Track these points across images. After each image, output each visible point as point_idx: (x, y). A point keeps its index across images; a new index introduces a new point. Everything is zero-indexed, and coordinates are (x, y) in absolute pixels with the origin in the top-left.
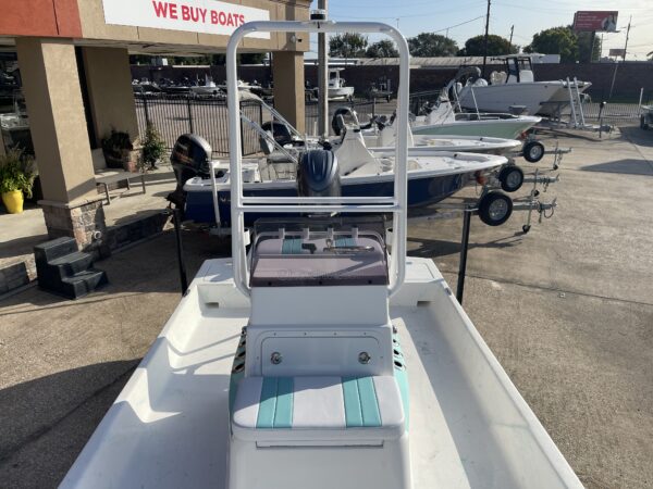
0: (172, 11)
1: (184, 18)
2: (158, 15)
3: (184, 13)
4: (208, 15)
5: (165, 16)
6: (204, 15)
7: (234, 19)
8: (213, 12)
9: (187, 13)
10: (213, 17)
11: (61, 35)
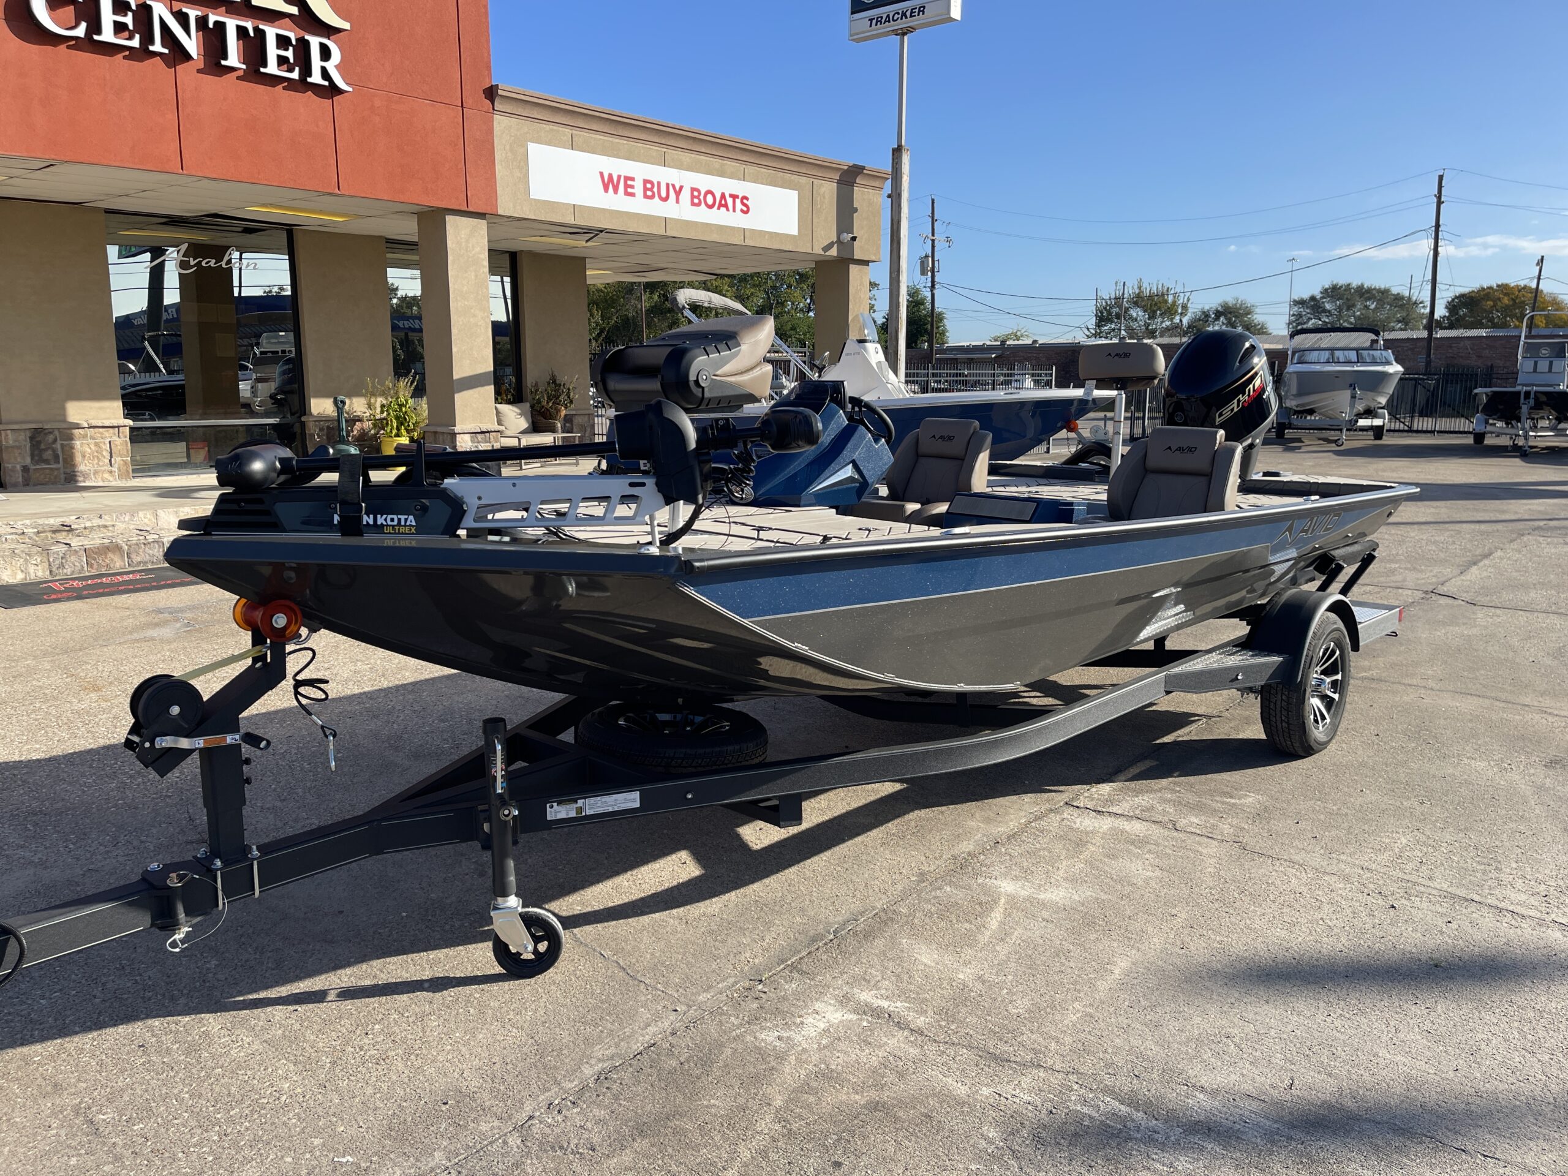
0: (627, 186)
1: (646, 196)
2: (606, 190)
3: (645, 189)
4: (686, 195)
5: (616, 191)
6: (678, 193)
7: (730, 201)
8: (693, 190)
9: (651, 189)
10: (693, 197)
11: (471, 209)
